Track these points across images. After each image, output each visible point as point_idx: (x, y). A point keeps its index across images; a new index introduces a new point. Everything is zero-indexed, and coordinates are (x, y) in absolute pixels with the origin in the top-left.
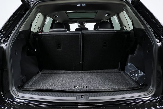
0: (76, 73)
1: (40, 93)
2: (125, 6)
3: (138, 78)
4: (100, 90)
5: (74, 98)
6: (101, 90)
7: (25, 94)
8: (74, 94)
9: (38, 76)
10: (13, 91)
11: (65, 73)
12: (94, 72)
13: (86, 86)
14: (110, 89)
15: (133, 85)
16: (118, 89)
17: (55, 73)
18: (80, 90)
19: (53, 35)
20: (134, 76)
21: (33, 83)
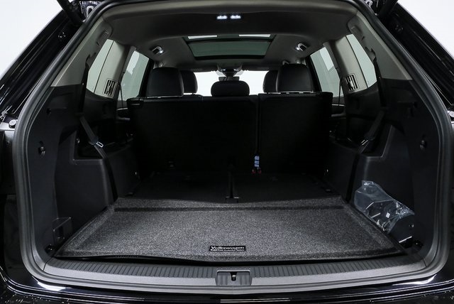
0: (214, 209)
1: (111, 267)
2: (354, 16)
3: (392, 225)
4: (285, 257)
5: (211, 282)
6: (289, 256)
8: (210, 269)
9: (105, 217)
10: (32, 259)
11: (182, 209)
12: (266, 206)
13: (244, 247)
14: (313, 256)
15: (380, 242)
16: (336, 255)
18: (226, 257)
20: (382, 218)
21: (90, 236)
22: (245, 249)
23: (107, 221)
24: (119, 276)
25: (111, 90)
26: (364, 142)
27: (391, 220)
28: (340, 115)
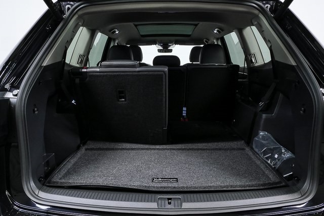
0: (154, 149)
1: (84, 194)
2: (257, 17)
3: (279, 163)
4: (205, 188)
5: (154, 205)
6: (207, 187)
7: (55, 194)
8: (153, 195)
9: (79, 155)
10: (31, 188)
11: (133, 149)
12: (191, 148)
13: (177, 179)
14: (225, 187)
15: (270, 177)
16: (240, 186)
17: (113, 149)
18: (165, 187)
19: (111, 73)
20: (272, 158)
21: (69, 169)
22: (177, 181)
23: (80, 158)
24: (91, 200)
25: (82, 61)
26: (261, 104)
27: (279, 160)
28: (244, 80)
